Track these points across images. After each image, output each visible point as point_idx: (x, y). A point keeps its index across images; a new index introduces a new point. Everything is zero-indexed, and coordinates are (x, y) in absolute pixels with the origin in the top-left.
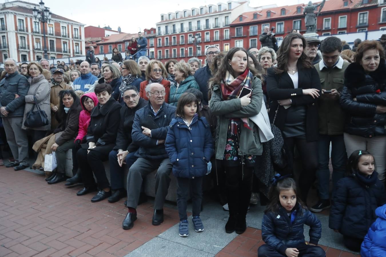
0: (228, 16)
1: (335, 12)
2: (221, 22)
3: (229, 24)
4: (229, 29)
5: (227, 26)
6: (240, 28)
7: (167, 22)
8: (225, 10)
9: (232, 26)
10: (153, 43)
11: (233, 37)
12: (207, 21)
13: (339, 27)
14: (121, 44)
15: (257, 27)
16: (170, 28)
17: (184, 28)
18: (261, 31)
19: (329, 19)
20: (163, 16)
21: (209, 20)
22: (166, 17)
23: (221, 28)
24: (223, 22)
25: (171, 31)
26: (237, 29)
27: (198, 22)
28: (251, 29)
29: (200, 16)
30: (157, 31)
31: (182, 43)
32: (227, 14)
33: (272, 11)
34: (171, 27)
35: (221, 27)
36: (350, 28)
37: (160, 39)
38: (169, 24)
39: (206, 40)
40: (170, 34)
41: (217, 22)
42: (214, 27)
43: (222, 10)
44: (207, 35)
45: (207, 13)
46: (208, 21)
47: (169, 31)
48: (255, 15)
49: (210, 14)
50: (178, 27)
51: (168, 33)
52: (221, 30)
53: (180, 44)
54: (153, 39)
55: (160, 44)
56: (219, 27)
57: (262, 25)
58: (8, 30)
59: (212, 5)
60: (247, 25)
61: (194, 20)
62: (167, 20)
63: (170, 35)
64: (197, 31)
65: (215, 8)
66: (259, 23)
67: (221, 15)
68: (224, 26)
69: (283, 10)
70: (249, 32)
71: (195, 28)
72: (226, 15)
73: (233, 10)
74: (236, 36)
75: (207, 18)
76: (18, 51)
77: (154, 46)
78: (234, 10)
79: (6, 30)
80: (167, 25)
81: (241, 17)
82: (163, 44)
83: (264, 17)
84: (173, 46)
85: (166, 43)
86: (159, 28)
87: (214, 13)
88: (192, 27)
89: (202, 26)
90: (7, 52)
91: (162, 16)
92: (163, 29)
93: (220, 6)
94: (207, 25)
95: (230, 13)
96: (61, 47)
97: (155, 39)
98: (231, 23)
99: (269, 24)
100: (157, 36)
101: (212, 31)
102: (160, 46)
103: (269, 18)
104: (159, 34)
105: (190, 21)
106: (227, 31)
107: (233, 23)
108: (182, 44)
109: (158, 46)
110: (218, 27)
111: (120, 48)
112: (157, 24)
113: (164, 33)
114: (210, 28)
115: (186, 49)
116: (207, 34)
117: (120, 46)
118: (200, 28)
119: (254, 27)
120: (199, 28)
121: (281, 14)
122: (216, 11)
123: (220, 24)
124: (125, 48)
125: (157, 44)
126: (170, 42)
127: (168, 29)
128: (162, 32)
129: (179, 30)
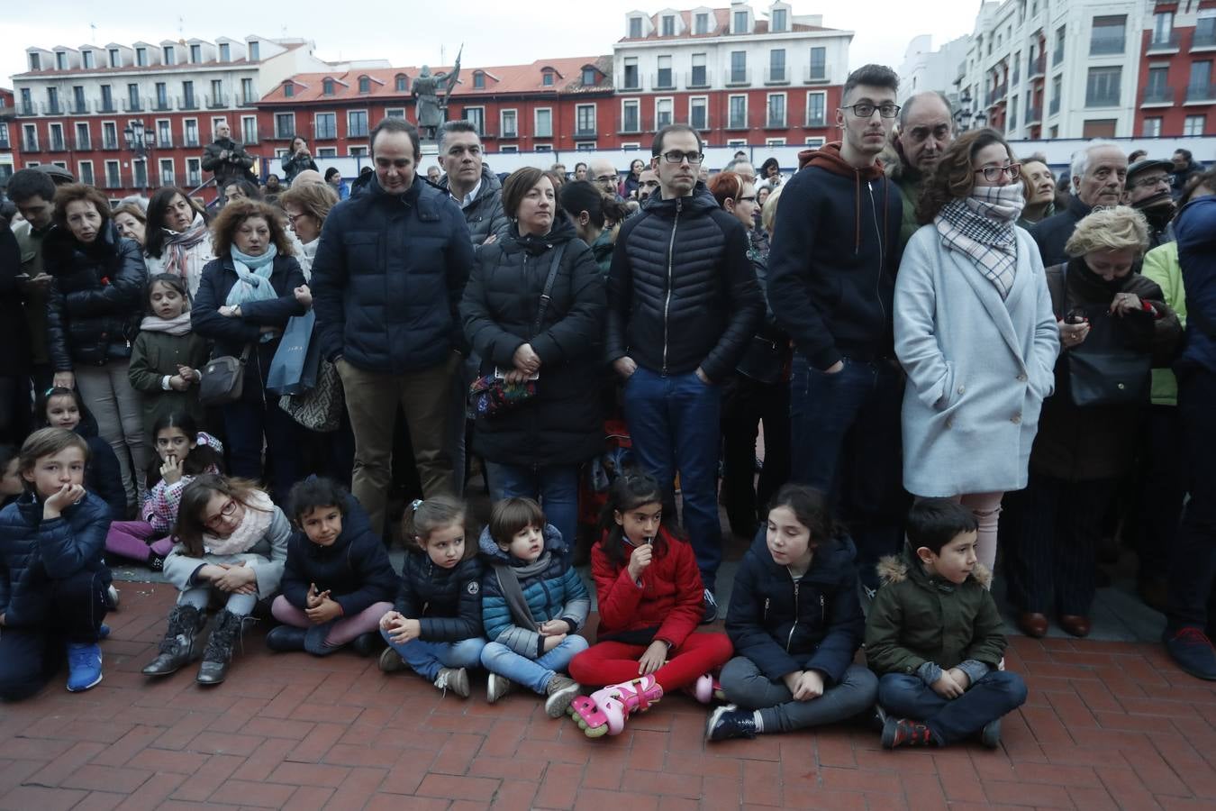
0: (250, 79)
1: (525, 97)
2: (232, 92)
3: (255, 101)
4: (255, 116)
5: (249, 107)
6: (287, 115)
7: (51, 77)
8: (242, 61)
9: (265, 109)
10: (5, 138)
11: (268, 138)
12: (187, 86)
13: (536, 135)
15: (333, 117)
16: (66, 97)
17: (113, 101)
18: (347, 127)
19: (514, 113)
21: (194, 85)
22: (47, 60)
23: (233, 112)
24: (237, 96)
25: (70, 106)
26: (279, 116)
27: (160, 86)
28: (318, 120)
29: (163, 68)
30: (18, 99)
31: (109, 145)
32: (247, 70)
33: (372, 78)
34: (69, 93)
35: (230, 109)
36: (560, 139)
37: (30, 129)
38: (59, 83)
39: (189, 141)
40: (67, 114)
41: (217, 92)
42: (211, 104)
43: (232, 60)
44: (190, 129)
45: (186, 62)
46: (191, 89)
47: (63, 104)
48: (328, 83)
49: (196, 66)
50: (93, 96)
51: (61, 111)
52: (233, 117)
53: (105, 147)
54: (6, 124)
55: (31, 143)
56: (227, 107)
57: (348, 111)
59: (202, 42)
60: (307, 109)
61: (144, 80)
62: (51, 70)
63: (68, 118)
64: (155, 112)
65: (209, 51)
66: (341, 106)
67: (229, 75)
68: (241, 107)
69: (400, 77)
70: (314, 129)
71: (151, 103)
72: (245, 76)
73: (263, 62)
74: (276, 136)
75: (188, 78)
77: (9, 146)
78: (267, 63)
80: (53, 86)
81: (288, 84)
82: (43, 142)
83: (351, 92)
84: (78, 152)
85: (54, 140)
86: (26, 93)
87: (208, 64)
88: (140, 101)
89: (171, 100)
91: (34, 57)
92: (39, 97)
93: (224, 46)
94: (189, 98)
95: (257, 70)
97: (14, 125)
98: (260, 100)
99: (366, 110)
100: (18, 117)
101: (204, 117)
102: (32, 150)
103: (365, 95)
104: (28, 109)
105: (134, 83)
106: (249, 121)
107: (266, 101)
108: (111, 148)
109: (26, 149)
110: (221, 106)
113: (44, 108)
114: (198, 108)
115: (126, 165)
116: (190, 123)
118: (165, 105)
119: (326, 115)
120: (162, 105)
121: (397, 89)
122: (215, 60)
123: (227, 99)
125: (20, 142)
126: (67, 138)
127: (59, 100)
128: (36, 104)
129: (97, 104)
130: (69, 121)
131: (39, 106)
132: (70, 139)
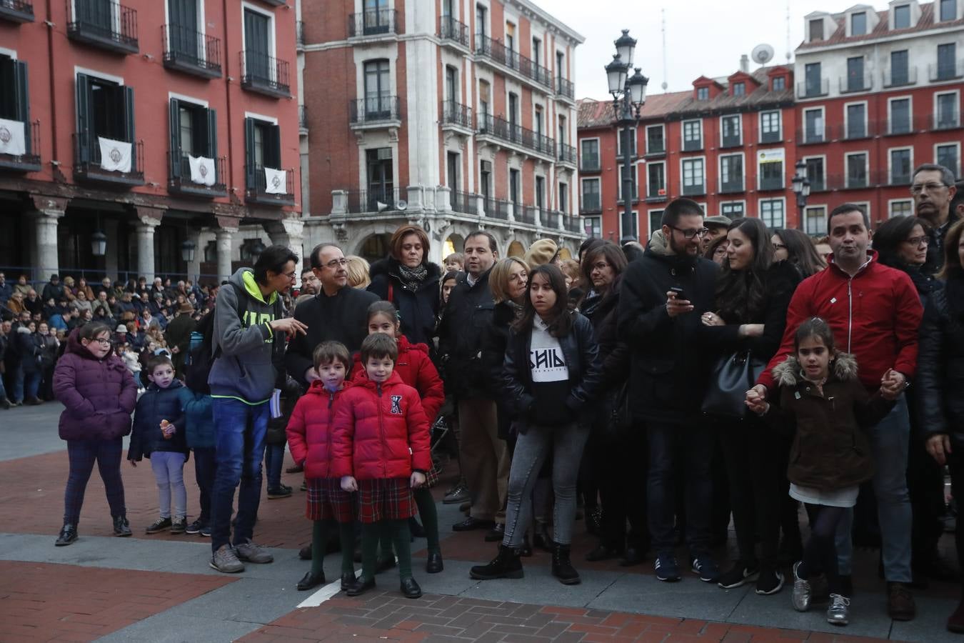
10: (775, 129)
14: (598, 138)
16: (877, 67)
17: (956, 63)
20: (821, 21)
22: (837, 25)
25: (884, 78)
30: (800, 77)
31: (940, 124)
34: (884, 60)
37: (814, 113)
38: (868, 50)
40: (877, 88)
47: (871, 77)
50: (922, 60)
51: (867, 85)
53: (936, 126)
54: (781, 111)
58: (410, 30)
62: (844, 38)
63: (878, 95)
76: (442, 133)
77: (780, 139)
79: (400, 28)
80: (857, 55)
82: (833, 129)
86: (814, 68)
90: (391, 135)
91: (816, 24)
92: (834, 74)
96: (532, 126)
97: (791, 112)
100: (798, 101)
102: (812, 140)
108: (944, 127)
109: (804, 140)
111: (587, 151)
112: (801, 52)
113: (840, 85)
117: (587, 145)
124: (617, 156)
125: (798, 134)
126: (874, 120)
127: (866, 73)
128: (828, 82)
129: (929, 71)
130: (878, 100)
131: (834, 82)
132: (878, 123)
